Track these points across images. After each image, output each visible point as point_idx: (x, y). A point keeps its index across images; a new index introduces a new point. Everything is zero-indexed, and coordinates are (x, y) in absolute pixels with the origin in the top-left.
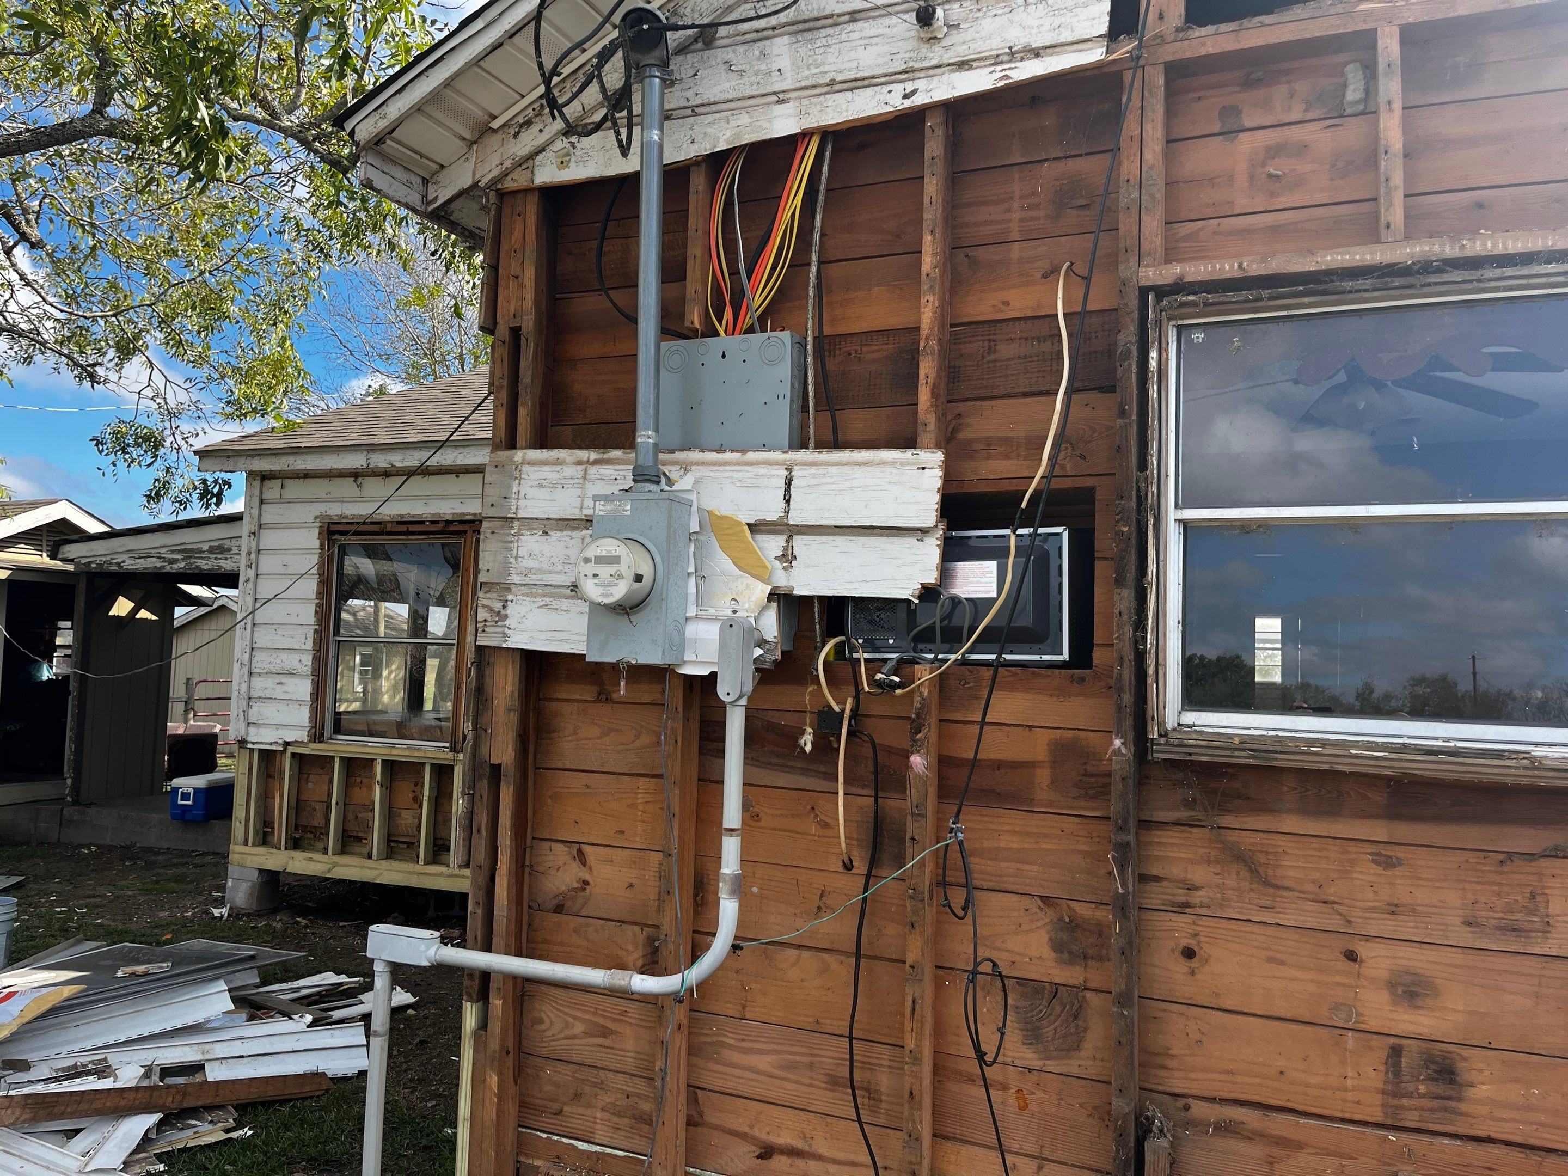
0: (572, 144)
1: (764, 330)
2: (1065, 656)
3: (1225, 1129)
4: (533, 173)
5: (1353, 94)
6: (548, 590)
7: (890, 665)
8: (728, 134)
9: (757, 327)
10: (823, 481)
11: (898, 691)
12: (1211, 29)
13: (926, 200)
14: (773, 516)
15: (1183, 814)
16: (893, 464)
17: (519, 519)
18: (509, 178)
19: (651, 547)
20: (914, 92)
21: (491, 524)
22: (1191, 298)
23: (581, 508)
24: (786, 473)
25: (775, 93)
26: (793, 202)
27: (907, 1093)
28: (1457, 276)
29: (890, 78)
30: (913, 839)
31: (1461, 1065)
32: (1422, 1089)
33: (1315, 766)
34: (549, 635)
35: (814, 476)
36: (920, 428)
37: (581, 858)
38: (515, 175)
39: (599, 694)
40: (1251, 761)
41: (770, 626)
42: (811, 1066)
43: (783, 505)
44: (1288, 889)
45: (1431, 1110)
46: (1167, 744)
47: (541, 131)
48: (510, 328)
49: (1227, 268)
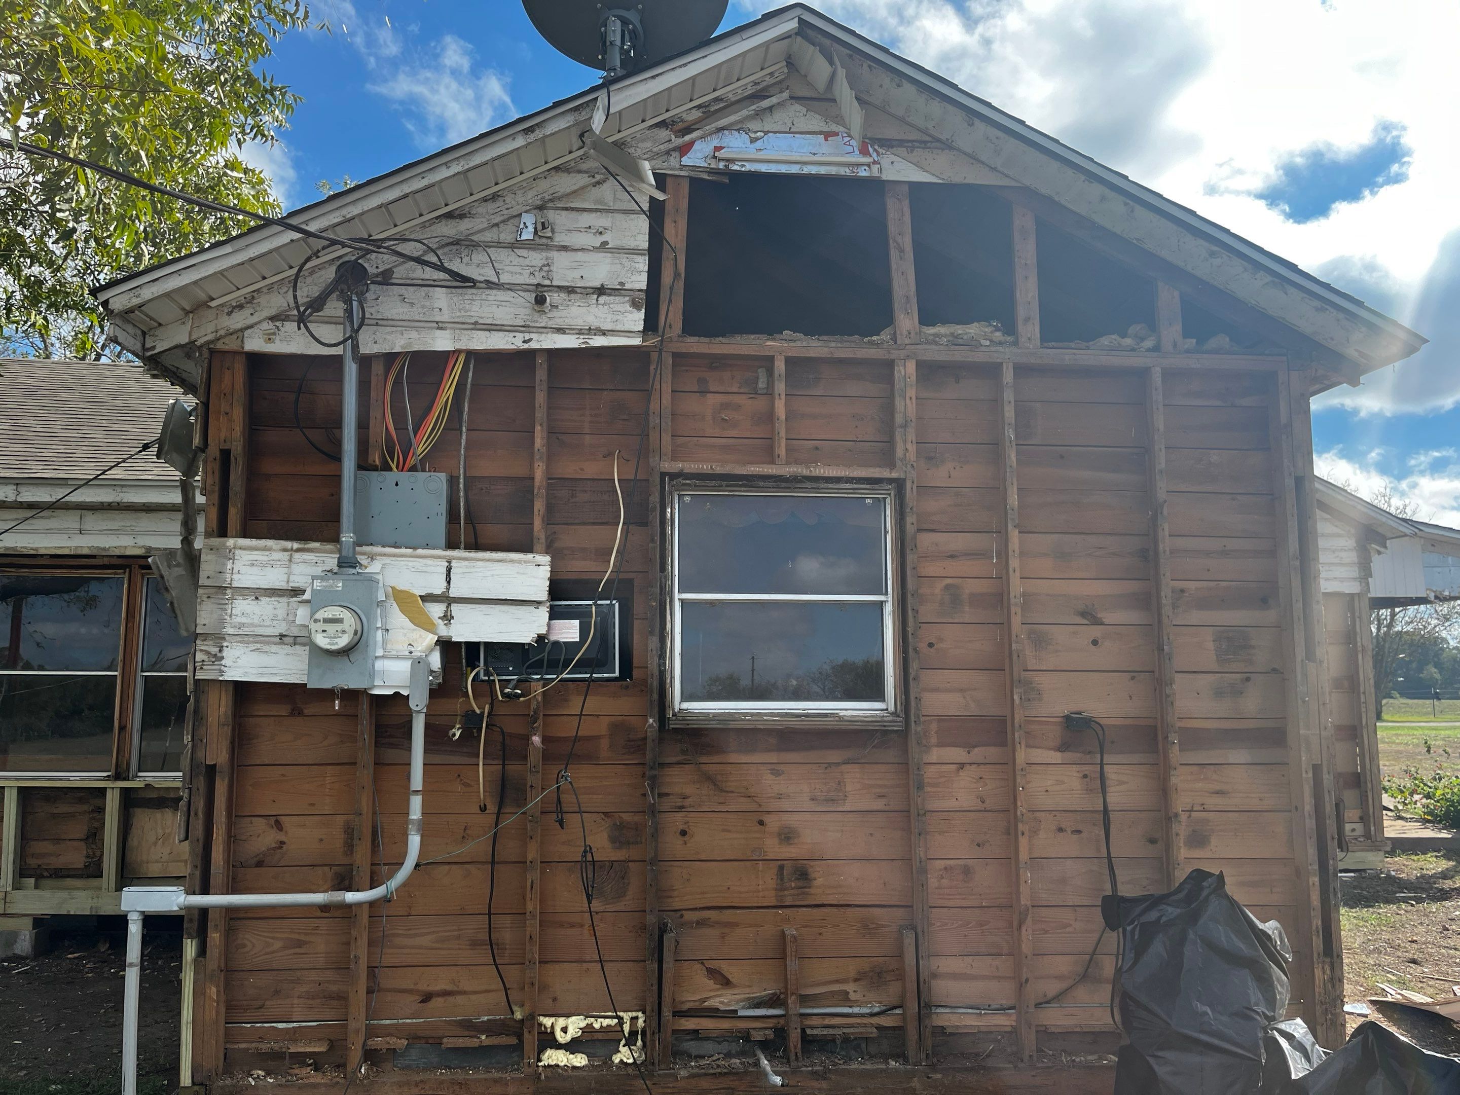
0: (277, 327)
1: (424, 470)
2: (617, 674)
3: (701, 923)
4: (242, 341)
5: (762, 384)
6: (258, 639)
7: (514, 683)
8: (402, 342)
9: (419, 467)
10: (472, 570)
11: (521, 699)
12: (696, 339)
13: (537, 405)
14: (438, 591)
15: (680, 758)
16: (519, 562)
17: (231, 588)
18: (221, 341)
19: (359, 612)
20: (530, 340)
21: (206, 591)
22: (688, 482)
23: (288, 582)
24: (447, 564)
25: (437, 323)
26: (448, 392)
27: (528, 937)
28: (808, 485)
29: (512, 329)
30: (532, 786)
31: (810, 870)
32: (793, 885)
33: (748, 727)
34: (261, 670)
35: (467, 567)
36: (535, 541)
37: (279, 826)
38: (226, 340)
39: (293, 710)
40: (718, 726)
41: (436, 660)
42: (458, 937)
43: (445, 584)
44: (732, 792)
45: (798, 895)
46: (676, 720)
47: (252, 314)
48: (221, 450)
49: (705, 468)
